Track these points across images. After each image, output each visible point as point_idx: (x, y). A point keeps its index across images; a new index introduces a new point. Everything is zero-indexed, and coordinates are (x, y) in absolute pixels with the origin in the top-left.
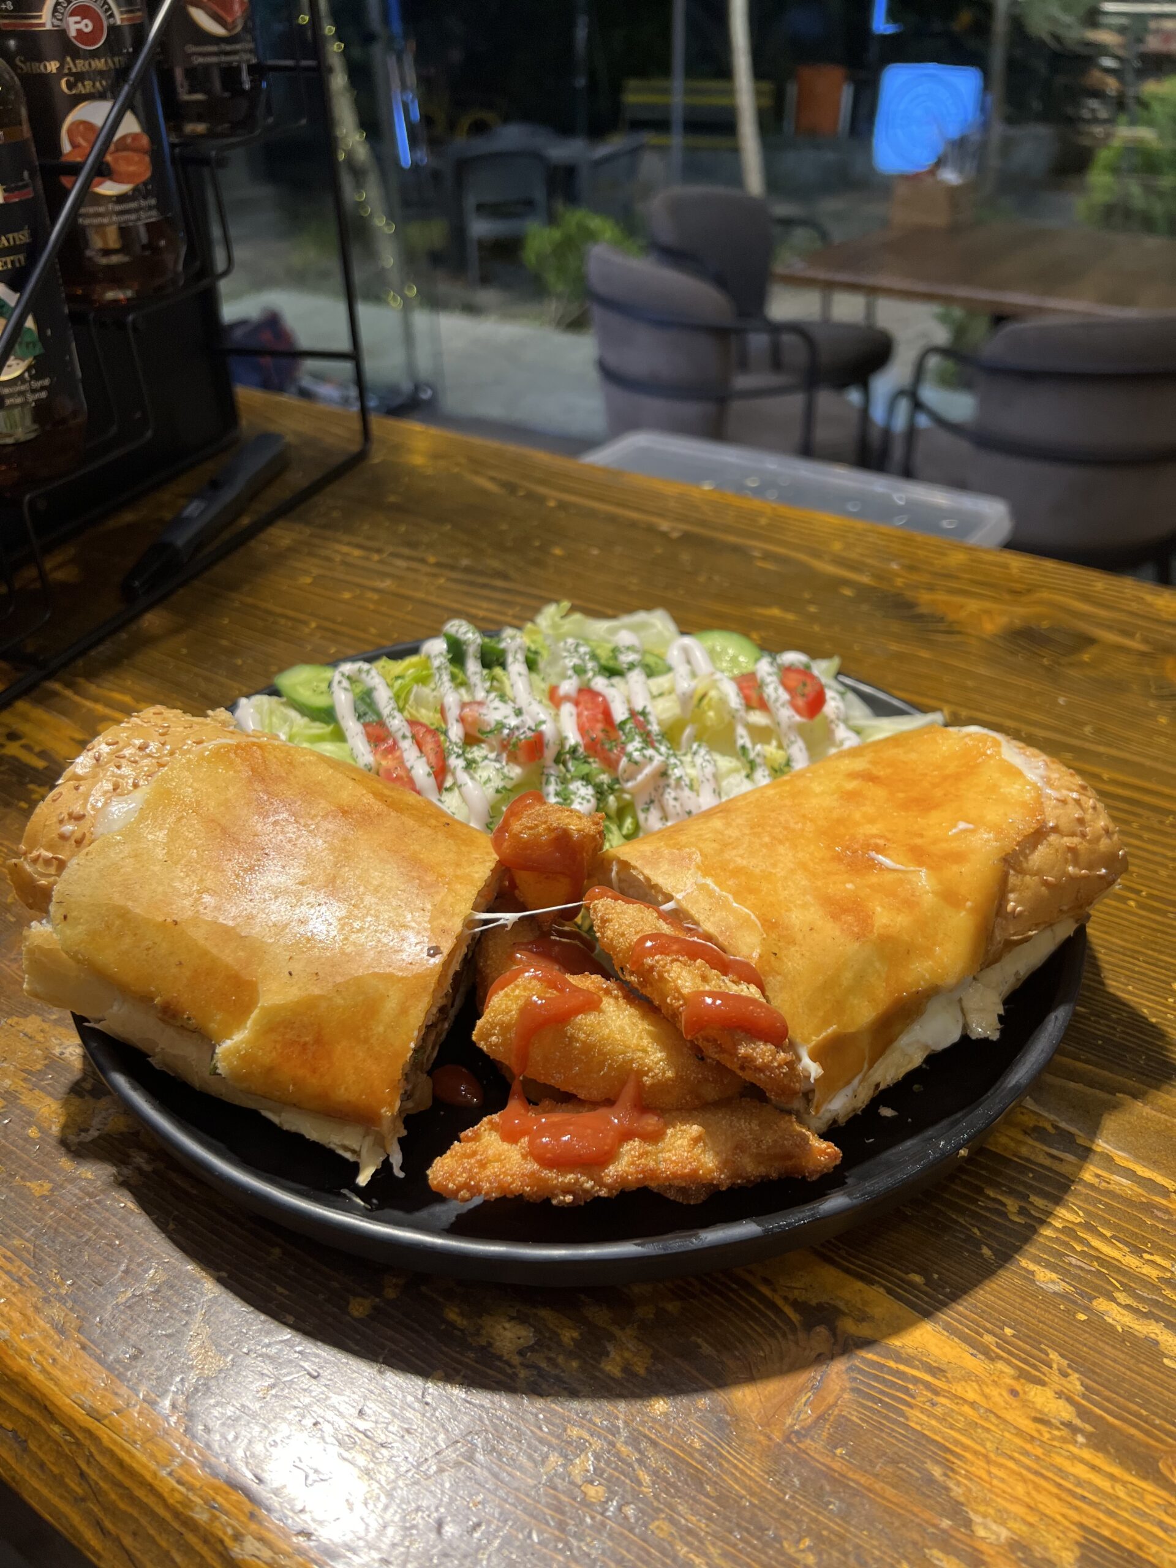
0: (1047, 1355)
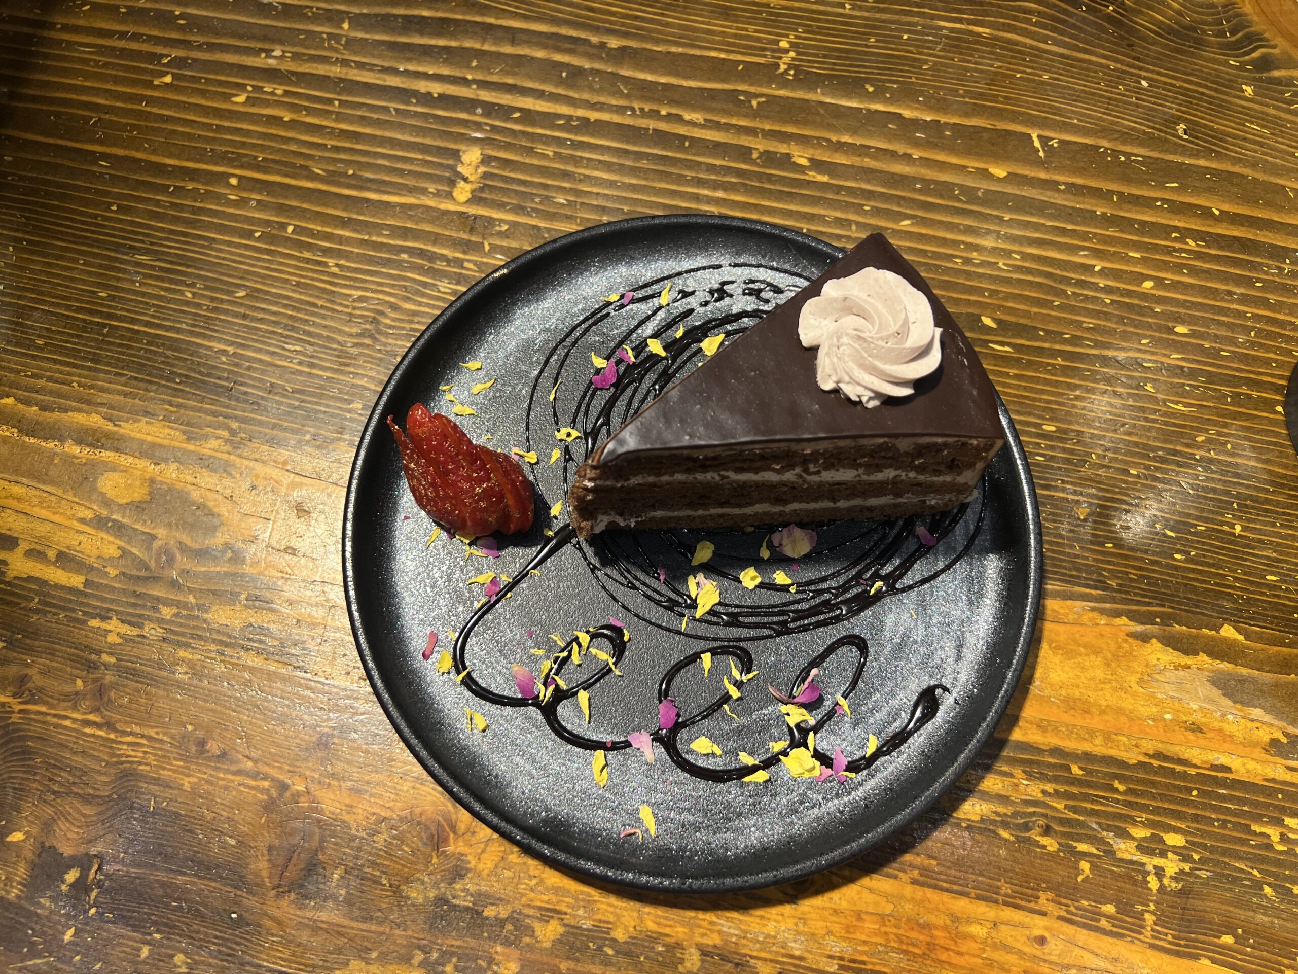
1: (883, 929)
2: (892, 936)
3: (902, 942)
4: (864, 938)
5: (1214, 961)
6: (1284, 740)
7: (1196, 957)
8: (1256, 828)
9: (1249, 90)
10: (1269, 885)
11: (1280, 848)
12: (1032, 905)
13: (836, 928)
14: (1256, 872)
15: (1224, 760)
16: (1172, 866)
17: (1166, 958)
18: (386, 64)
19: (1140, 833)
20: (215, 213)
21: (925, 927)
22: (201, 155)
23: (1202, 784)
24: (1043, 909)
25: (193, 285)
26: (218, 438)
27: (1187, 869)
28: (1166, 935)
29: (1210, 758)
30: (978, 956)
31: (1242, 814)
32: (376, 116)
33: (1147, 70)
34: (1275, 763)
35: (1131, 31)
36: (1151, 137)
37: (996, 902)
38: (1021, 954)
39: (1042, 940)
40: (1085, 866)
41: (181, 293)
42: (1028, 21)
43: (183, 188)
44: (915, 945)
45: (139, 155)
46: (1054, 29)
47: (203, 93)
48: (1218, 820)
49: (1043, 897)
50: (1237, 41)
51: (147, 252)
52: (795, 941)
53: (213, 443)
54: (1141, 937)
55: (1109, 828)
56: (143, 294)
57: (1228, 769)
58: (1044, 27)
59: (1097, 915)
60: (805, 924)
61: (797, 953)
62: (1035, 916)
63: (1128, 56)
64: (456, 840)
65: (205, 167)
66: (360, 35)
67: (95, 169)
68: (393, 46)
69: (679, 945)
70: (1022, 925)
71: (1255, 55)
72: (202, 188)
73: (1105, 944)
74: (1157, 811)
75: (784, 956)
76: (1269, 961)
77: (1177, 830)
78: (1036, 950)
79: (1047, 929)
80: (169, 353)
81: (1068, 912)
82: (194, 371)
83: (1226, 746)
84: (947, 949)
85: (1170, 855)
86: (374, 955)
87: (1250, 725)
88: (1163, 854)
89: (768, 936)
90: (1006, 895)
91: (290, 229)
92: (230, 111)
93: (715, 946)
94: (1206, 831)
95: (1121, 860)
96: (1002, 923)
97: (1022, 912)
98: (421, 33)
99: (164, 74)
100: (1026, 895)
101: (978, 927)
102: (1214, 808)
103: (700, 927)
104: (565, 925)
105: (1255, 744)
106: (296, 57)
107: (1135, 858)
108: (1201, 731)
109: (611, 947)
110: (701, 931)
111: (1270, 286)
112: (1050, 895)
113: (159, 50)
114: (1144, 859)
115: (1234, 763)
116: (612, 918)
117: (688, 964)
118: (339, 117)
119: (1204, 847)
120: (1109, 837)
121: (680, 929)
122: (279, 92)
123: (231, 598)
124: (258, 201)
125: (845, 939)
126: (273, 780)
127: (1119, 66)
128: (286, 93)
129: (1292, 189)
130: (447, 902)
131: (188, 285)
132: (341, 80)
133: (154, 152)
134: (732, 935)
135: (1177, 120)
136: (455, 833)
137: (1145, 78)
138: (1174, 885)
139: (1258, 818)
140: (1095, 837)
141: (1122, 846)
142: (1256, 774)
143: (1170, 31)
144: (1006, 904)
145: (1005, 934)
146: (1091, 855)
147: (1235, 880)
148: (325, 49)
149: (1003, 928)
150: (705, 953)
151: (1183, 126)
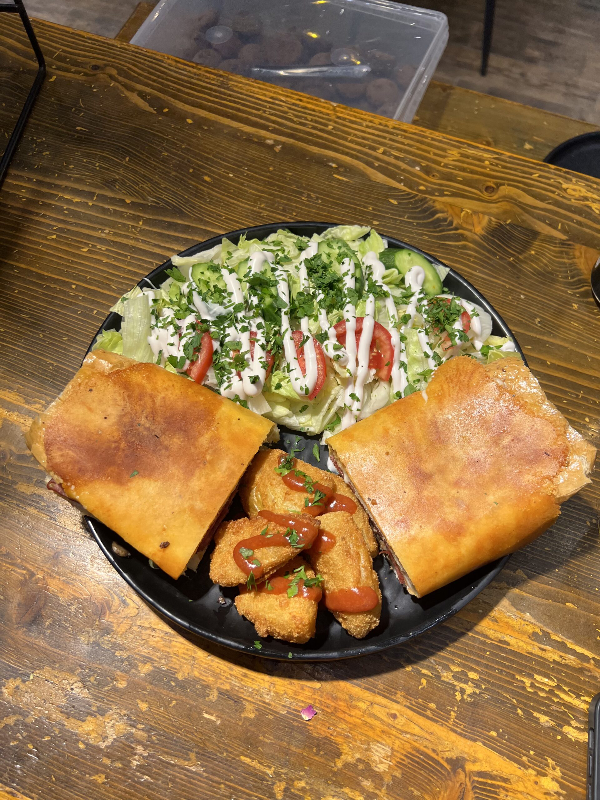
0: (547, 760)
1: (314, 696)
2: (317, 701)
3: (322, 705)
4: (303, 699)
5: (484, 744)
6: (541, 634)
7: (475, 740)
8: (518, 677)
9: (575, 306)
10: (521, 709)
11: (530, 690)
12: (393, 697)
13: (289, 692)
14: (514, 701)
15: (507, 639)
16: (469, 690)
17: (459, 738)
18: (156, 243)
19: (457, 669)
20: (62, 300)
21: (335, 699)
22: (61, 273)
23: (493, 648)
24: (399, 700)
25: (44, 331)
26: (39, 404)
27: (478, 692)
28: (461, 725)
29: (499, 636)
30: (360, 719)
31: (512, 668)
32: (146, 265)
33: (525, 291)
34: (534, 645)
35: (520, 271)
36: (521, 322)
37: (374, 692)
38: (382, 721)
39: (394, 716)
40: (424, 681)
41: (38, 334)
42: (469, 260)
43: (49, 286)
44: (328, 707)
45: (33, 269)
46: (482, 266)
47: (68, 245)
48: (498, 669)
49: (399, 694)
50: (574, 282)
51: (27, 313)
52: (267, 695)
53: (38, 406)
54: (447, 724)
55: (440, 664)
56: (21, 333)
57: (508, 644)
58: (477, 264)
59: (426, 708)
60: (274, 687)
61: (267, 701)
62: (393, 703)
63: (516, 282)
64: (109, 615)
65: (62, 278)
66: (147, 228)
67: (12, 273)
68: (160, 235)
69: (208, 687)
70: (385, 706)
71: (582, 289)
72: (58, 288)
73: (428, 724)
74: (467, 659)
75: (260, 701)
76: (515, 750)
77: (476, 671)
78: (390, 721)
79: (398, 710)
80: (26, 361)
81: (411, 704)
82: (35, 371)
83: (509, 632)
84: (345, 712)
85: (470, 683)
86: (57, 666)
87: (523, 622)
88: (466, 682)
89: (254, 690)
90: (379, 689)
91: (95, 312)
92: (79, 255)
93: (227, 690)
94: (491, 674)
95: (443, 681)
96: (376, 704)
97: (386, 700)
98: (175, 231)
99: (53, 234)
100: (390, 691)
101: (363, 704)
102: (497, 663)
103: (221, 679)
104: (153, 667)
105: (524, 633)
106: (115, 234)
107: (451, 682)
108: (497, 621)
109: (173, 681)
110: (221, 681)
111: (570, 403)
112: (403, 693)
113: (53, 223)
114: (456, 683)
115: (512, 641)
116: (178, 668)
117: (211, 697)
118: (129, 264)
119: (489, 682)
120: (439, 668)
121: (211, 679)
122: (103, 249)
123: (29, 480)
124: (83, 297)
125: (293, 698)
126: (29, 570)
127: (511, 287)
128: (107, 250)
129: (590, 357)
130: (99, 645)
131: (42, 331)
132: (134, 247)
133: (40, 269)
134: (236, 686)
135: (536, 316)
136: (110, 611)
137: (523, 294)
138: (469, 699)
139: (520, 672)
140: (432, 667)
141: (445, 674)
142: (523, 649)
143: (539, 273)
144: (379, 694)
145: (376, 710)
146: (428, 676)
147: (503, 703)
148: (128, 232)
149: (375, 706)
150: (221, 693)
151: (539, 320)
